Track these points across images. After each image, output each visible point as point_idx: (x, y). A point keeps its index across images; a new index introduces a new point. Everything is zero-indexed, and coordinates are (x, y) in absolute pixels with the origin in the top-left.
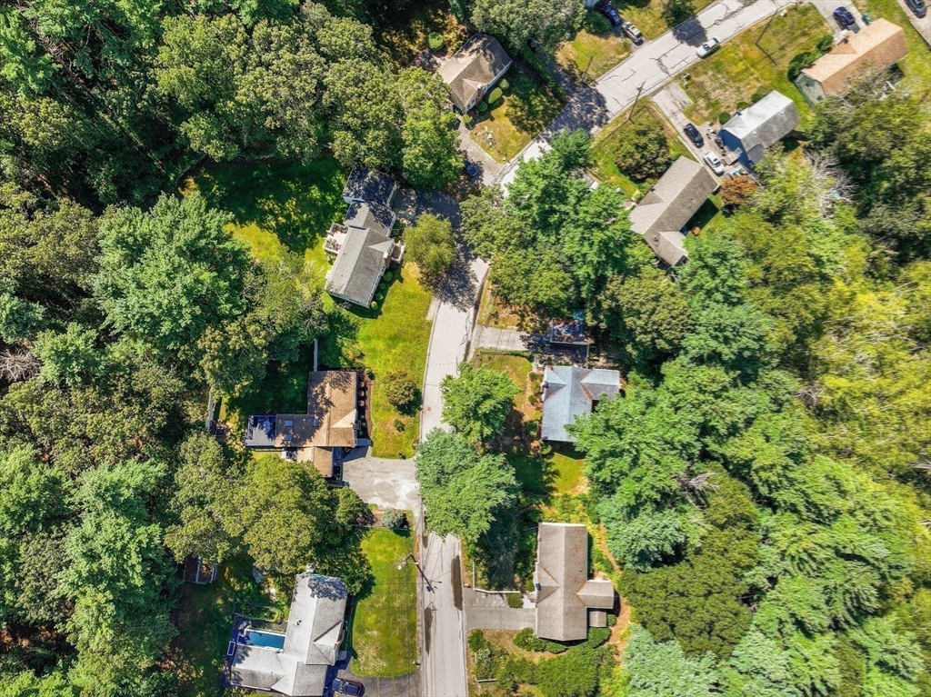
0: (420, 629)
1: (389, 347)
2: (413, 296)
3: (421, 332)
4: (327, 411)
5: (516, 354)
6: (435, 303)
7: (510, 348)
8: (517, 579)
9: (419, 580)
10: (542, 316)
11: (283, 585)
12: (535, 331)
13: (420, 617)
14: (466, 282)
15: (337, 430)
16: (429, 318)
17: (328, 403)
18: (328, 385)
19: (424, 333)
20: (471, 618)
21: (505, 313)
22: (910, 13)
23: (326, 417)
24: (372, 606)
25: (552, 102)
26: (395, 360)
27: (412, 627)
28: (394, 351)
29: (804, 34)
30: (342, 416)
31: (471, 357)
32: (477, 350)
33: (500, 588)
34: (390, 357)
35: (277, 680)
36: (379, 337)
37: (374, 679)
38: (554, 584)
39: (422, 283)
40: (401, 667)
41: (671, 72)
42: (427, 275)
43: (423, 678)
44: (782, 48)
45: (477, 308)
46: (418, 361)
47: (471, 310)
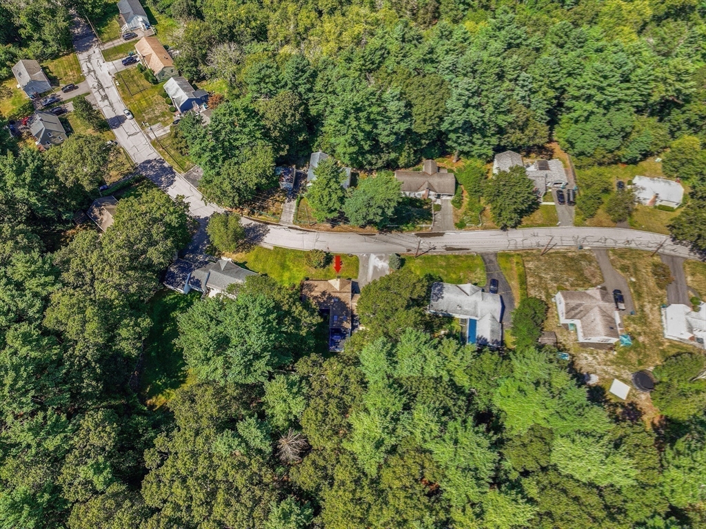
0: (457, 253)
1: (289, 269)
2: (257, 256)
3: (281, 252)
4: (330, 294)
5: (298, 205)
6: (263, 244)
7: (294, 208)
8: (425, 207)
9: (430, 254)
10: (277, 192)
11: (438, 327)
12: (285, 195)
13: (450, 253)
14: (251, 228)
15: (341, 288)
16: (272, 248)
17: (324, 293)
18: (312, 293)
19: (281, 251)
20: (448, 228)
21: (273, 209)
22: (134, 39)
23: (333, 294)
24: (446, 276)
25: (143, 183)
26: (297, 266)
27: (456, 257)
28: (291, 267)
29: (133, 77)
30: (332, 286)
31: (298, 227)
32: (294, 224)
33: (431, 215)
34: (295, 269)
35: (494, 317)
36: (282, 276)
37: (488, 275)
38: (427, 183)
39: (249, 252)
40: (479, 261)
41: (138, 130)
42: (244, 249)
43: (483, 251)
44: (138, 86)
45: (268, 224)
46: (299, 254)
47: (269, 226)
